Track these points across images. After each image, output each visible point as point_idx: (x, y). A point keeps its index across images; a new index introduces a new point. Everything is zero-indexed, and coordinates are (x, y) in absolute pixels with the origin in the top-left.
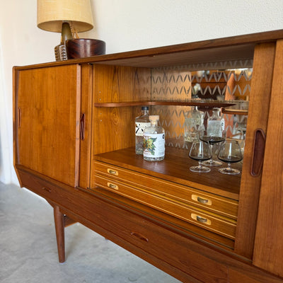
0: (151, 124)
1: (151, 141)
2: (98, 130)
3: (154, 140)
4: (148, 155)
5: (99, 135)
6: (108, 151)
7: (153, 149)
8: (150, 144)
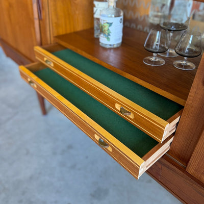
0: (109, 6)
1: (107, 25)
2: (55, 10)
3: (110, 24)
4: (103, 40)
5: (57, 15)
6: (68, 32)
7: (109, 35)
8: (106, 29)
